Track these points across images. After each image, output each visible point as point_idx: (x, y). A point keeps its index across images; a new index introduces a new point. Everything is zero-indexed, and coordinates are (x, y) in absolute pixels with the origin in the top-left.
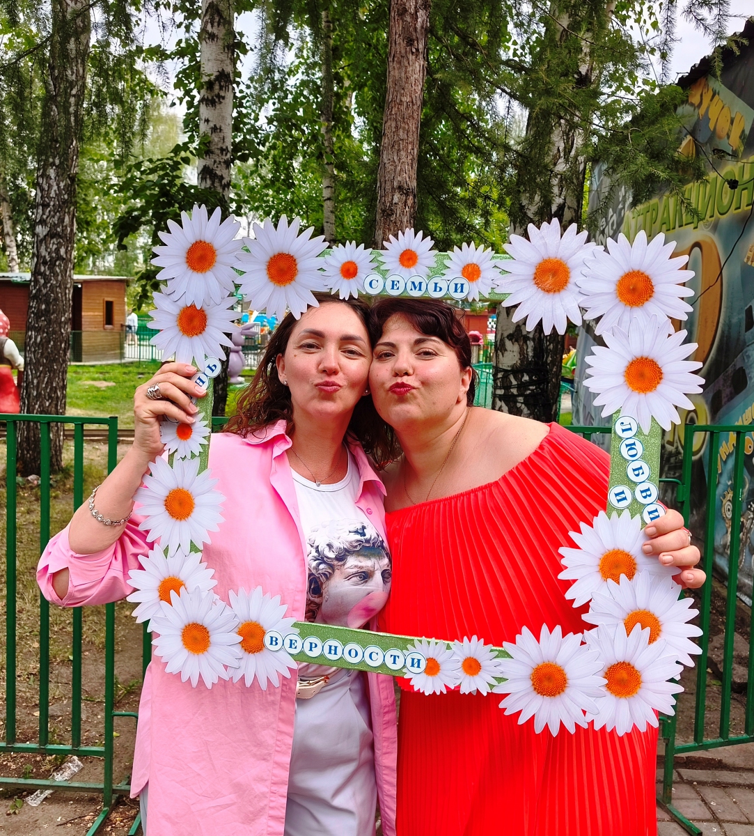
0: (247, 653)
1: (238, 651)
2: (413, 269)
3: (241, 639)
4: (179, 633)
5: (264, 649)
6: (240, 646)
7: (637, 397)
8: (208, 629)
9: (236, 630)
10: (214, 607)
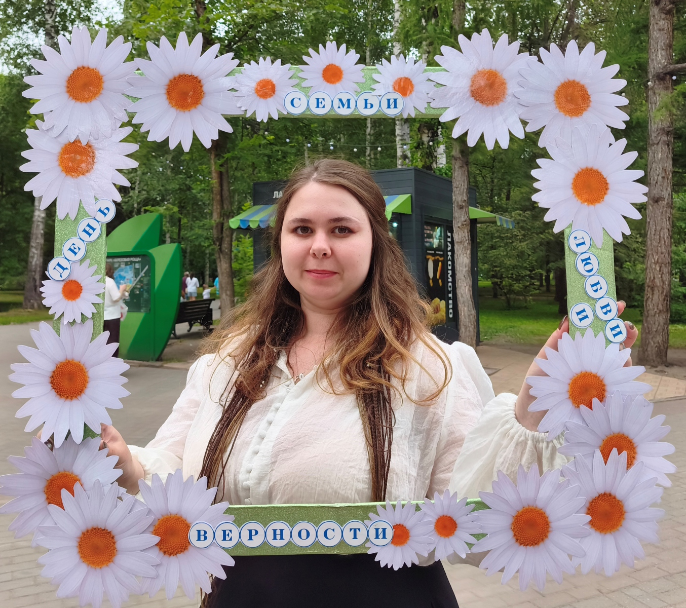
0: (167, 557)
1: (155, 555)
2: (338, 85)
3: (157, 539)
4: (74, 544)
5: (190, 548)
6: (157, 549)
7: (587, 209)
8: (113, 533)
9: (152, 529)
10: (120, 503)
